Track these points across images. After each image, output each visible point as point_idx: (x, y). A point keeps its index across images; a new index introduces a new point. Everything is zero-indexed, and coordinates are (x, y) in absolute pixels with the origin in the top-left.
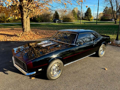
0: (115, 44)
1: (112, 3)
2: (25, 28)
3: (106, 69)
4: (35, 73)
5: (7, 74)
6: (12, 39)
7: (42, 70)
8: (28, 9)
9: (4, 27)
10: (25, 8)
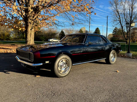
0: (127, 57)
1: (122, 23)
2: (29, 41)
3: (118, 72)
4: (42, 64)
5: (9, 73)
6: (13, 51)
7: (49, 62)
8: (33, 21)
9: (3, 44)
10: (31, 19)
